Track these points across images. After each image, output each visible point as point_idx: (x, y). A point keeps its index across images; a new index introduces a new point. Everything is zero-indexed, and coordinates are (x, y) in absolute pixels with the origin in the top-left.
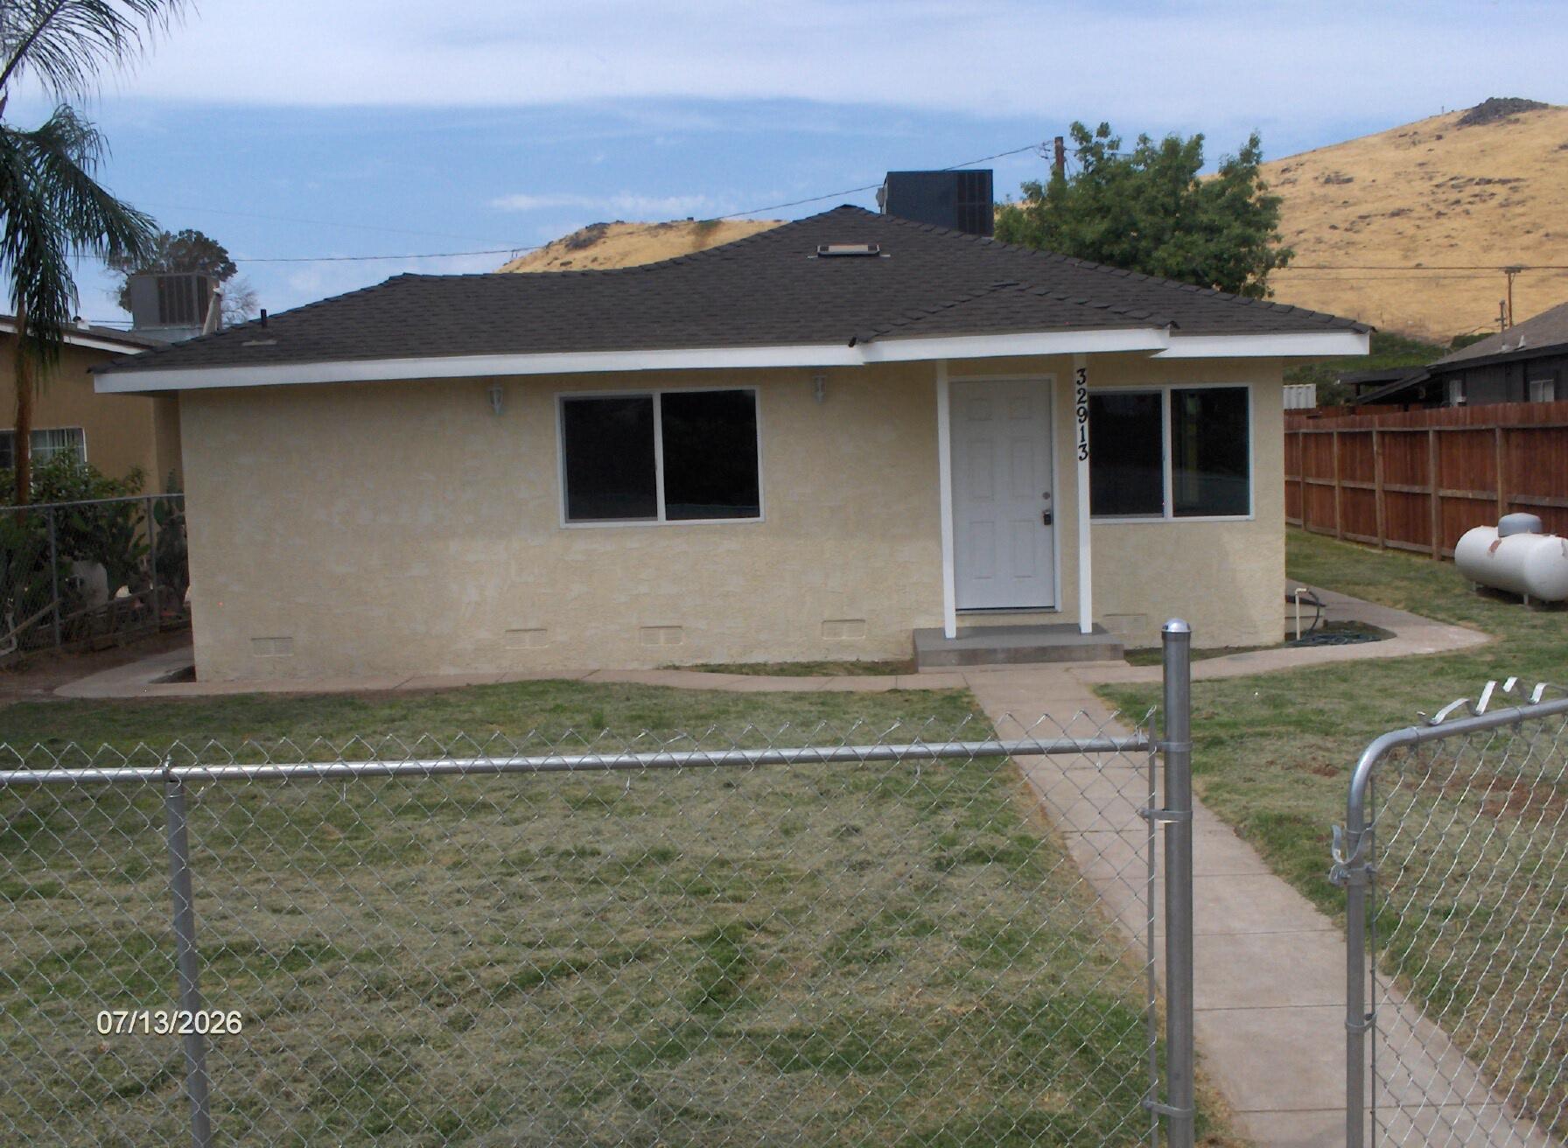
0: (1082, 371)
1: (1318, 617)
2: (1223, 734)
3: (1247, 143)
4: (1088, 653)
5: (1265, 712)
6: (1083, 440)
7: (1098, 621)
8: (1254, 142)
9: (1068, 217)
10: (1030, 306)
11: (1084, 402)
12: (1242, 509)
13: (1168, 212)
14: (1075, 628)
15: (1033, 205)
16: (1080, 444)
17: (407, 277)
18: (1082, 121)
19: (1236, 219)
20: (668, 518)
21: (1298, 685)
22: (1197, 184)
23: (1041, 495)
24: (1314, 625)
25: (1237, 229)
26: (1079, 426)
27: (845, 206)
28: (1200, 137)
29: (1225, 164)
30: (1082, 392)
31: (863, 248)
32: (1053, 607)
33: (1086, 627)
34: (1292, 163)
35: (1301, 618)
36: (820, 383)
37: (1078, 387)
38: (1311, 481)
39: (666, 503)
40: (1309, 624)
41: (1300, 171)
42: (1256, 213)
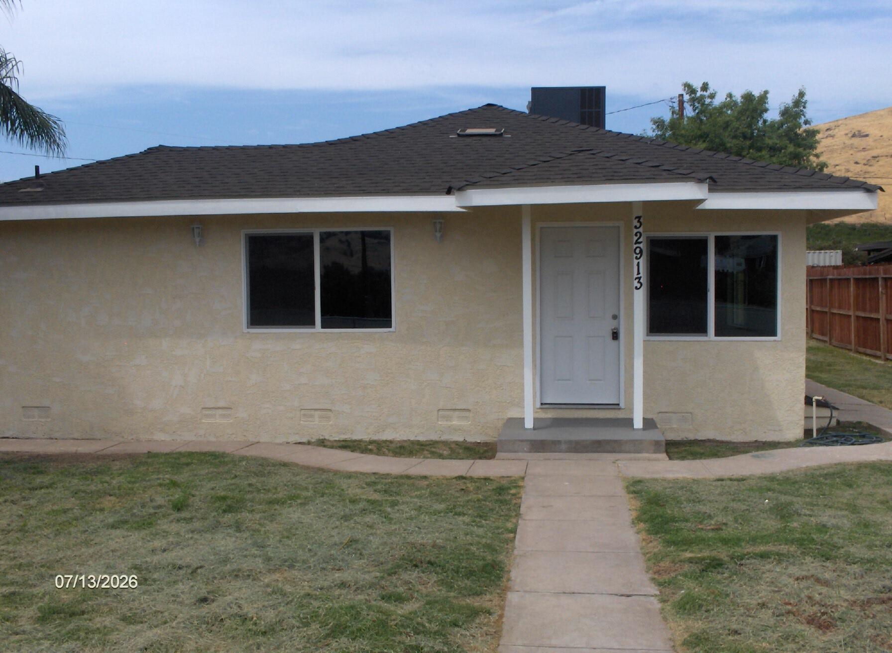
0: (639, 218)
1: (831, 417)
2: (723, 553)
3: (797, 95)
4: (636, 447)
5: (772, 524)
6: (639, 273)
7: (649, 416)
8: (802, 94)
9: (681, 140)
10: (597, 165)
11: (640, 243)
12: (772, 332)
13: (745, 137)
14: (629, 422)
15: (659, 133)
16: (636, 276)
17: (161, 149)
18: (691, 82)
19: (790, 143)
20: (323, 327)
21: (807, 490)
22: (765, 121)
23: (611, 316)
24: (830, 423)
25: (791, 148)
26: (636, 262)
27: (489, 105)
28: (766, 92)
29: (783, 108)
30: (638, 234)
31: (492, 131)
32: (618, 404)
33: (638, 424)
34: (832, 125)
35: (817, 417)
36: (438, 226)
37: (635, 231)
38: (835, 311)
39: (322, 315)
40: (824, 423)
41: (837, 130)
42: (804, 139)
